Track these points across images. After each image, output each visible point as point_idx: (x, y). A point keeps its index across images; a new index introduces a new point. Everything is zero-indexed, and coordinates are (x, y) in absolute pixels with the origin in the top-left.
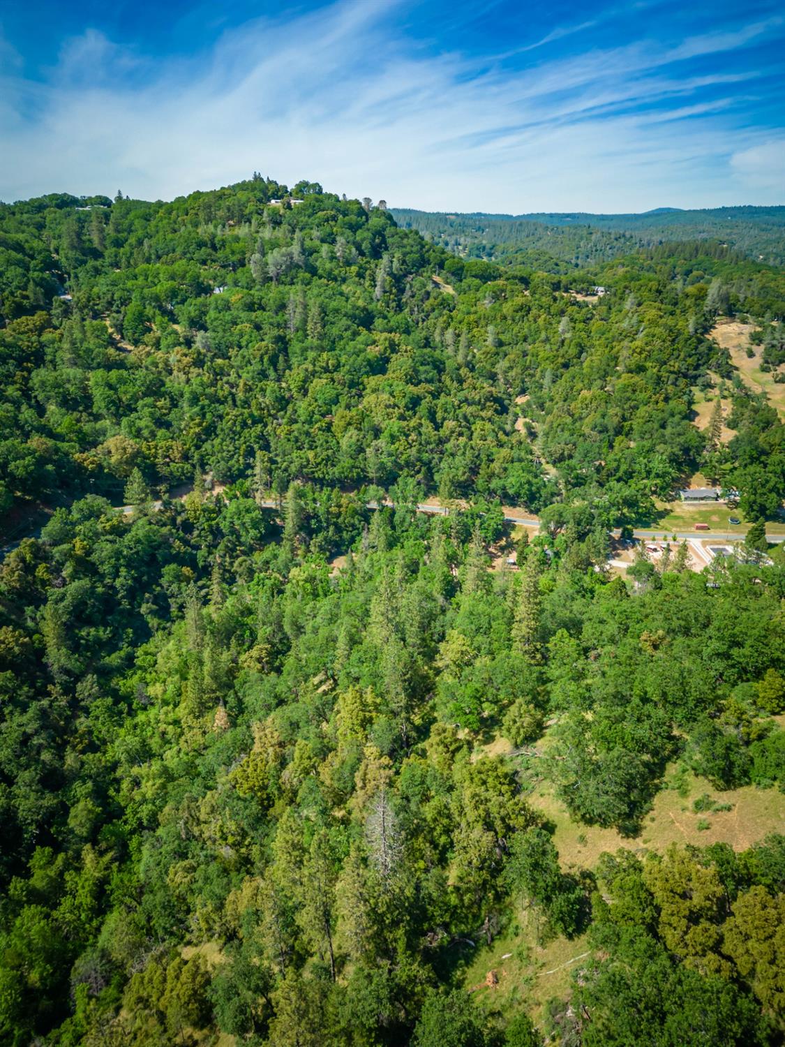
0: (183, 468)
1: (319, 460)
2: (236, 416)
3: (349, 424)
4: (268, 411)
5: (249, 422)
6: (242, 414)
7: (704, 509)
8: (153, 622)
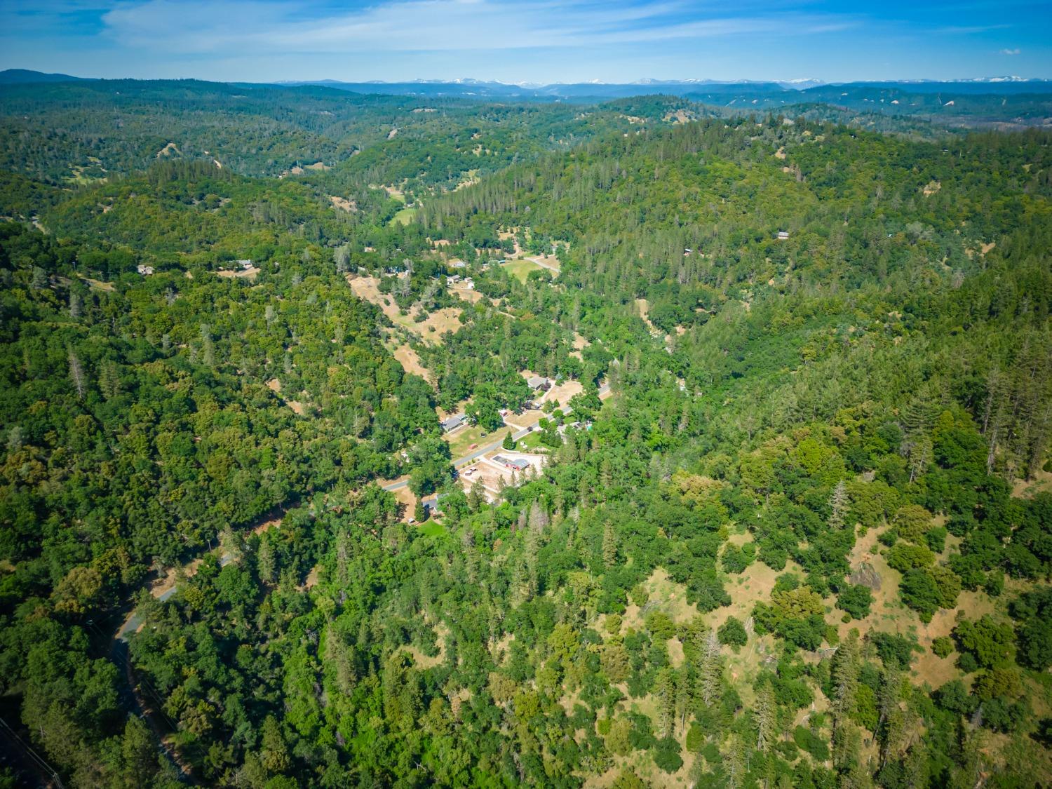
0: (138, 569)
1: (232, 508)
2: (132, 500)
3: (229, 466)
4: (149, 483)
5: (143, 500)
6: (133, 497)
7: (461, 433)
8: (270, 697)
